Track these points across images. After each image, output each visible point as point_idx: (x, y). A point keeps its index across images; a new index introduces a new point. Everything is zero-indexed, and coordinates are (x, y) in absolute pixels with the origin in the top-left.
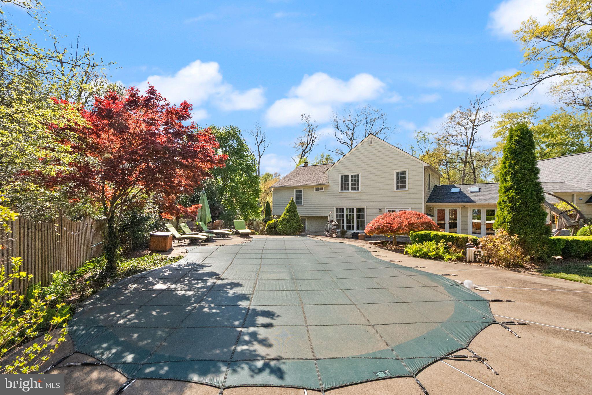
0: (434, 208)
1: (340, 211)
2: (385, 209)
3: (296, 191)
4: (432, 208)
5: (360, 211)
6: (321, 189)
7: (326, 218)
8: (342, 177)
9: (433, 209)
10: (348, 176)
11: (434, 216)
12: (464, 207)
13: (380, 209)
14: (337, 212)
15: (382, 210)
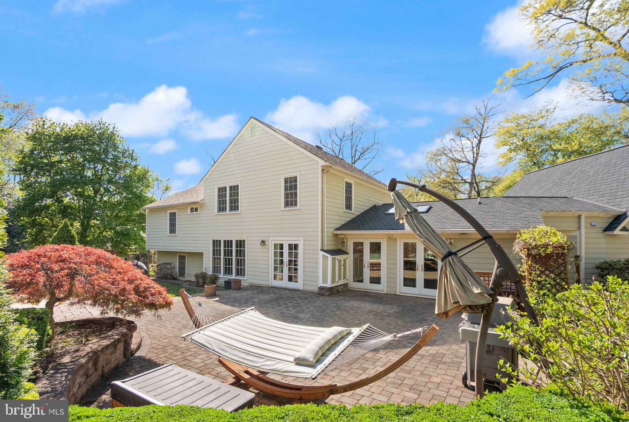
0: (348, 239)
1: (216, 243)
2: (270, 241)
3: (170, 213)
4: (345, 240)
5: (241, 244)
6: (196, 210)
7: (201, 254)
8: (219, 189)
9: (347, 241)
10: (226, 188)
11: (348, 254)
12: (390, 238)
13: (263, 242)
14: (214, 246)
15: (266, 243)
